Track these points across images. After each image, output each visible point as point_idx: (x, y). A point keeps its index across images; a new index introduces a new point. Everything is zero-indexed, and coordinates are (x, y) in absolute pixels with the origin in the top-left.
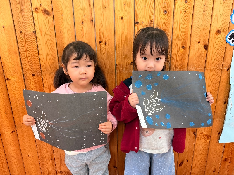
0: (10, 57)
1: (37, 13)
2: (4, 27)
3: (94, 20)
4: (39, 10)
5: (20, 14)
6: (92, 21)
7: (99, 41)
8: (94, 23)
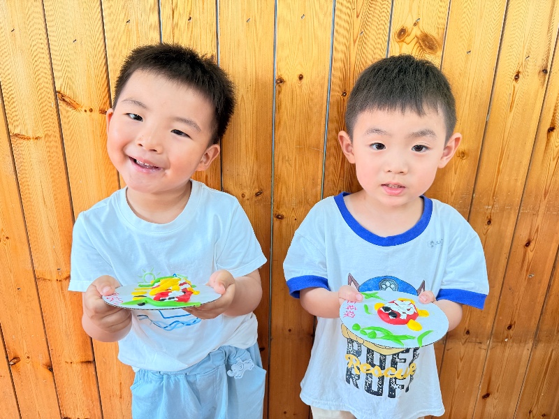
0: (297, 159)
1: (400, 44)
2: (301, 78)
3: (549, 70)
4: (408, 35)
5: (355, 42)
6: (545, 71)
7: (548, 127)
8: (547, 79)
